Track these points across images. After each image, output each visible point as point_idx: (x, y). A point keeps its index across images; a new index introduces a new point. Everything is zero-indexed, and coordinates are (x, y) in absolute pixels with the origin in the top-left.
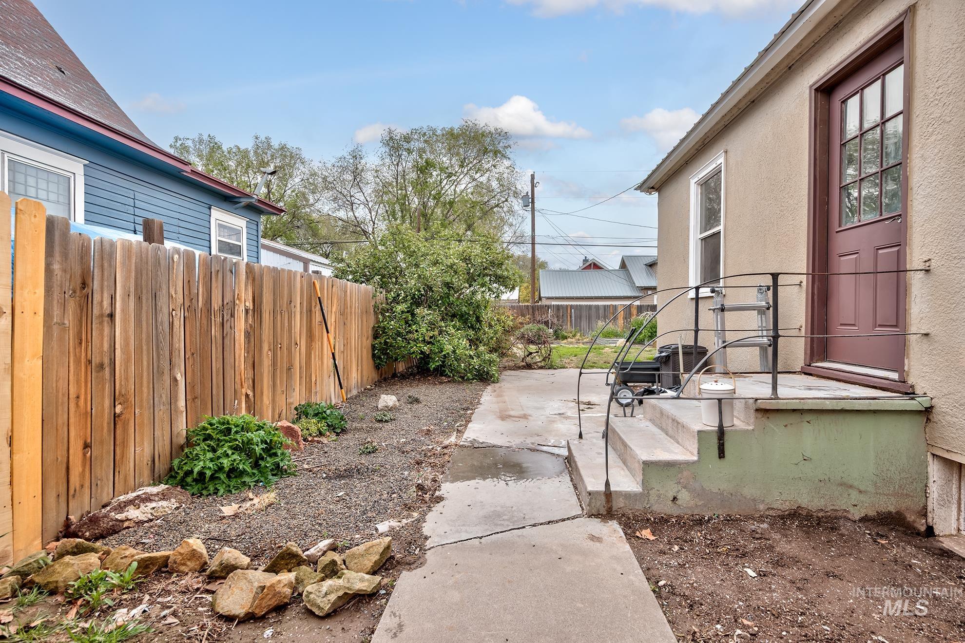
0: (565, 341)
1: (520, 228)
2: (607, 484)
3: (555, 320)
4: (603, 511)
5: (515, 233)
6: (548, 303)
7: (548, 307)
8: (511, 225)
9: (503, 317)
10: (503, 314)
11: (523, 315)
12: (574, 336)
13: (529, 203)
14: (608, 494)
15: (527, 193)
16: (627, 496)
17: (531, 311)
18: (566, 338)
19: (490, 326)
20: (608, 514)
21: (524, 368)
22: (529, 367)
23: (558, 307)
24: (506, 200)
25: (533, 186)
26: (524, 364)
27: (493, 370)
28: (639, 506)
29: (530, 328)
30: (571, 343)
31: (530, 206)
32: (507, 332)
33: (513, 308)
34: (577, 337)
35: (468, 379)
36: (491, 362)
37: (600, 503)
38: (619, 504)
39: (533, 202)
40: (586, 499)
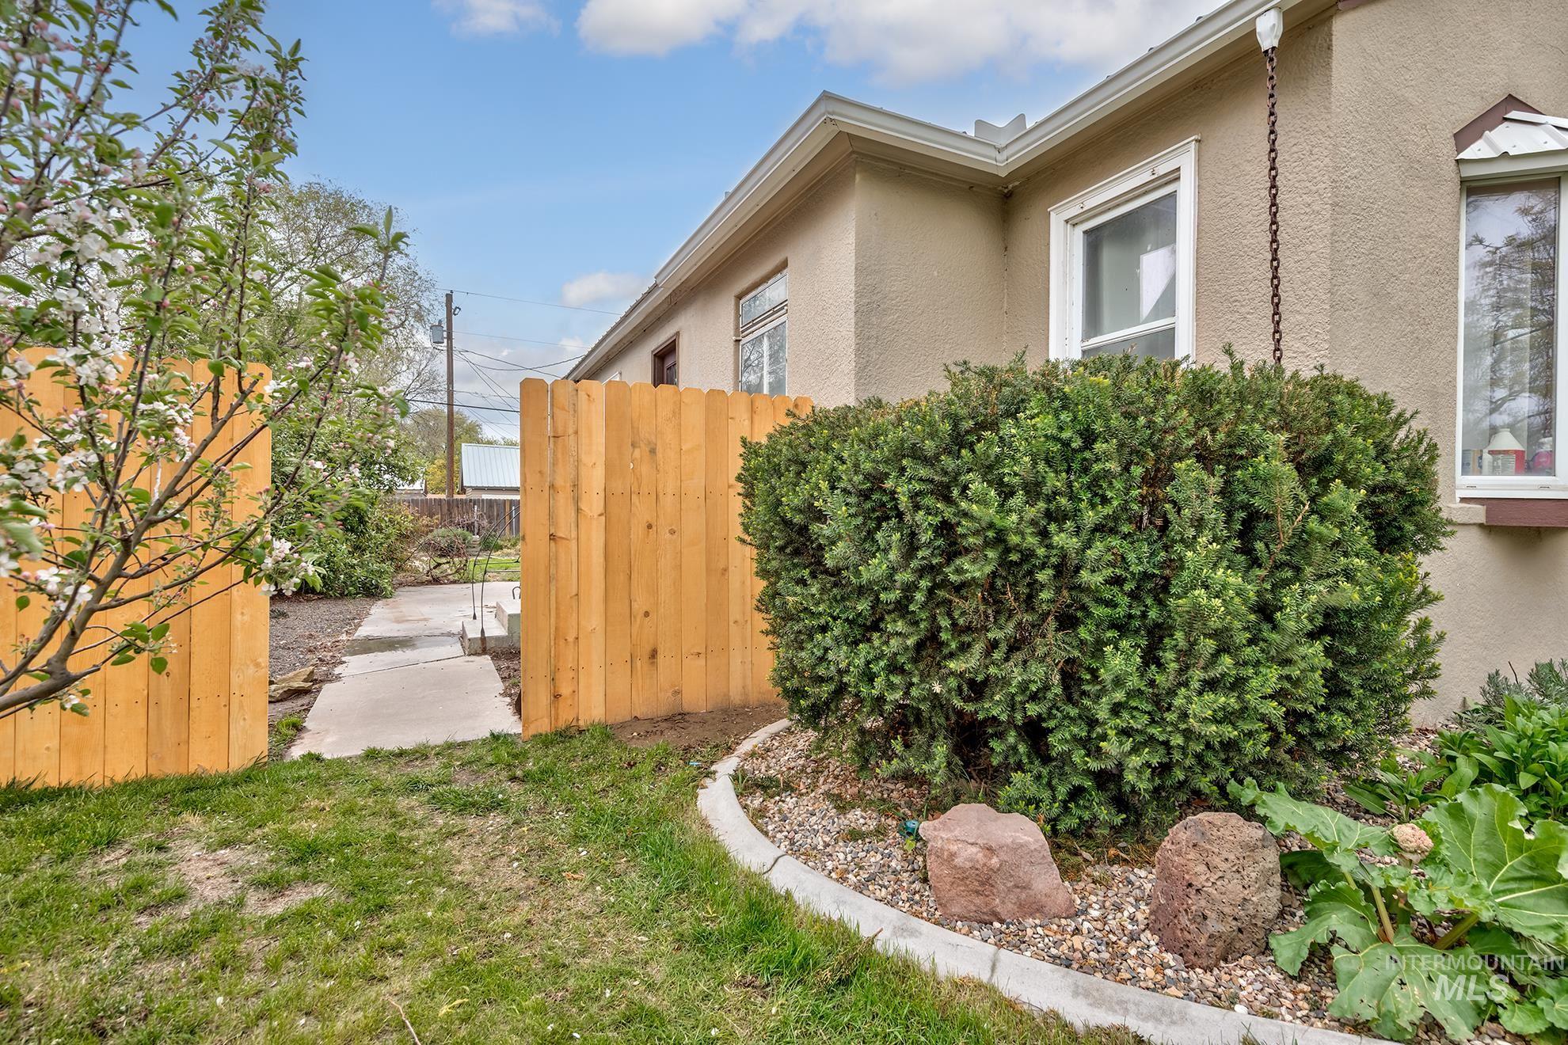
0: (499, 552)
1: (428, 368)
2: (483, 631)
3: (485, 523)
4: (480, 651)
5: (419, 374)
6: (475, 496)
7: (475, 502)
8: (411, 361)
9: (398, 517)
10: (398, 513)
11: (431, 515)
12: (514, 545)
13: (443, 338)
14: (483, 639)
15: (440, 321)
16: (497, 639)
17: (445, 508)
18: (501, 548)
19: (379, 530)
20: (484, 651)
21: (429, 583)
22: (436, 581)
23: (490, 502)
24: (402, 325)
25: (450, 313)
26: (430, 578)
27: (385, 583)
28: (506, 645)
29: (441, 535)
30: (508, 555)
31: (445, 344)
32: (403, 537)
33: (415, 503)
34: (518, 547)
35: (350, 594)
36: (381, 573)
37: (478, 646)
38: (490, 645)
39: (450, 338)
40: (467, 644)
